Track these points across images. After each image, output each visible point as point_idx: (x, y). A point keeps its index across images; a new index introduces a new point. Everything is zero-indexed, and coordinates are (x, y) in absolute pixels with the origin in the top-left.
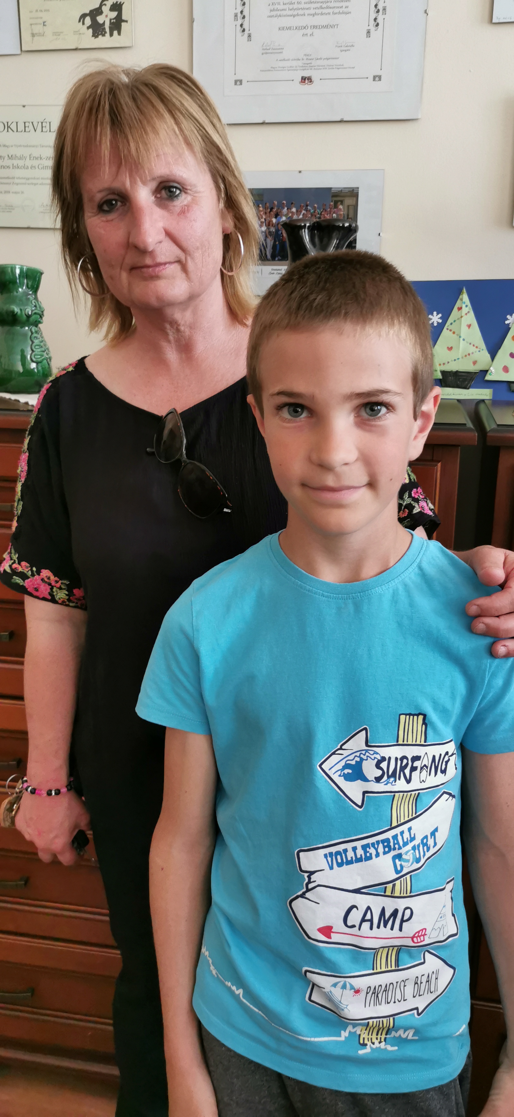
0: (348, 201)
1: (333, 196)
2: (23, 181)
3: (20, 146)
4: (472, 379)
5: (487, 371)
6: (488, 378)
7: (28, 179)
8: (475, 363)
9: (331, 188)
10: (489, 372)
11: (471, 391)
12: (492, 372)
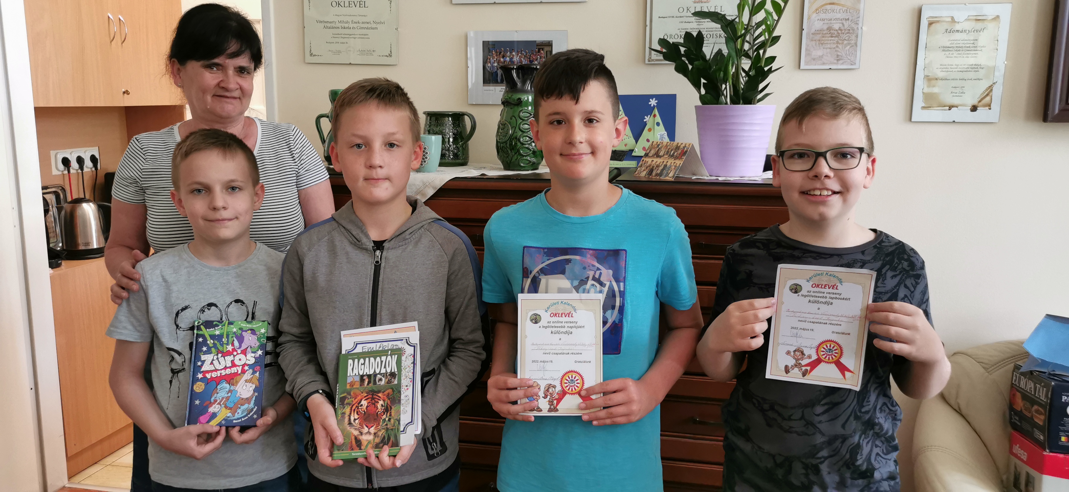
0: (546, 49)
1: (537, 46)
2: (348, 36)
3: (346, 15)
4: (624, 155)
5: (633, 150)
6: (634, 154)
7: (350, 35)
8: (626, 145)
9: (536, 41)
10: (634, 151)
11: (624, 162)
12: (636, 151)
